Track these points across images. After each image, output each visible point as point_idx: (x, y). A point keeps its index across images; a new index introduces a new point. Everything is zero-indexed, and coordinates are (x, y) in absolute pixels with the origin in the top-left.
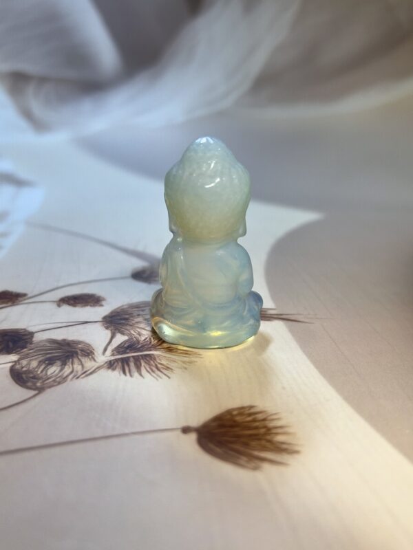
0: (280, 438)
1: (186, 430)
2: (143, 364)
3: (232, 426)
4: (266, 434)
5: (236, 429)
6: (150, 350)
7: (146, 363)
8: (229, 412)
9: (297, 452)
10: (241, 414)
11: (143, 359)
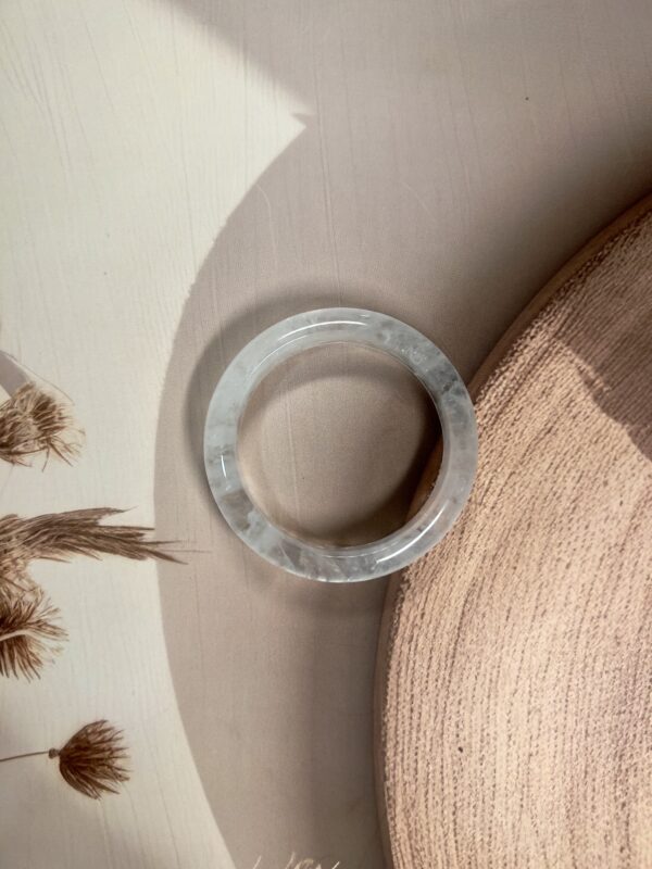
0: (119, 763)
1: (52, 754)
2: (16, 654)
3: (86, 749)
4: (110, 758)
5: (89, 752)
6: (21, 628)
7: (18, 652)
8: (85, 729)
9: (127, 779)
10: (93, 732)
11: (16, 644)
